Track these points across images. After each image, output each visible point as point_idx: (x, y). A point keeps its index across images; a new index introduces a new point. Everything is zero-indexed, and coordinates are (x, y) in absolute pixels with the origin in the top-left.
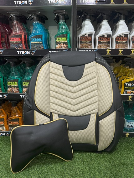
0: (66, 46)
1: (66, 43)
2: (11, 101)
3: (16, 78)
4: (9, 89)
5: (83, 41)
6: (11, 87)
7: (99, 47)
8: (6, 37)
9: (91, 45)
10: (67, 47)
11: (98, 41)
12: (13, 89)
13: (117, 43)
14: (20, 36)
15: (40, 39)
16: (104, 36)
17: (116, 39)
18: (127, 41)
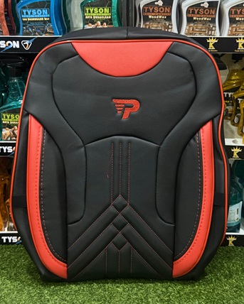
5: (150, 17)
7: (189, 30)
9: (170, 27)
11: (187, 17)
15: (45, 11)
16: (202, 5)
17: (230, 12)
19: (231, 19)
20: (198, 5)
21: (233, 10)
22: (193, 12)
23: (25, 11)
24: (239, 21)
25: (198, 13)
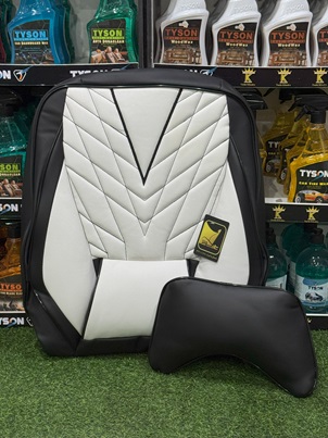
0: (123, 56)
1: (122, 47)
5: (173, 42)
7: (220, 58)
9: (197, 54)
10: (126, 57)
11: (219, 43)
13: (274, 48)
15: (43, 33)
16: (236, 27)
17: (271, 37)
18: (305, 44)
19: (271, 45)
20: (231, 28)
21: (274, 34)
23: (17, 33)
24: (281, 48)
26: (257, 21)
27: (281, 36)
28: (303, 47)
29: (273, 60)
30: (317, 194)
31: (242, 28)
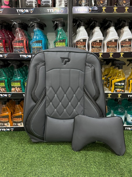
2: (14, 99)
3: (19, 79)
4: (13, 89)
5: (78, 46)
6: (14, 87)
7: (92, 50)
8: (9, 42)
9: (85, 49)
11: (91, 46)
12: (17, 89)
14: (22, 41)
15: (40, 44)
17: (107, 44)
18: (117, 46)
19: (107, 46)
20: (95, 41)
21: (108, 43)
22: (94, 44)
23: (33, 44)
24: (110, 47)
25: (95, 44)
26: (103, 39)
27: (110, 43)
28: (116, 47)
29: (108, 50)
30: (121, 90)
31: (98, 41)
